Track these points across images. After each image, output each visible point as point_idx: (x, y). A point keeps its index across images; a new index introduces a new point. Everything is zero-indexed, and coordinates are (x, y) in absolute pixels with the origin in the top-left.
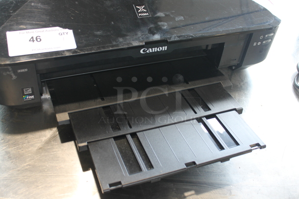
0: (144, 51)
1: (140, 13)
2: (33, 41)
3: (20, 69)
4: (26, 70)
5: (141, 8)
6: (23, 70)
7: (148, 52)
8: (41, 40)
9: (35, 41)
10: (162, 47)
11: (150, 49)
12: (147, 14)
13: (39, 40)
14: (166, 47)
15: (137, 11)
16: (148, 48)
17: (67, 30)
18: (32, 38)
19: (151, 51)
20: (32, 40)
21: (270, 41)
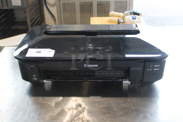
0: (86, 66)
3: (31, 66)
5: (90, 45)
7: (88, 66)
9: (38, 53)
10: (95, 65)
11: (89, 65)
14: (97, 65)
21: (159, 69)
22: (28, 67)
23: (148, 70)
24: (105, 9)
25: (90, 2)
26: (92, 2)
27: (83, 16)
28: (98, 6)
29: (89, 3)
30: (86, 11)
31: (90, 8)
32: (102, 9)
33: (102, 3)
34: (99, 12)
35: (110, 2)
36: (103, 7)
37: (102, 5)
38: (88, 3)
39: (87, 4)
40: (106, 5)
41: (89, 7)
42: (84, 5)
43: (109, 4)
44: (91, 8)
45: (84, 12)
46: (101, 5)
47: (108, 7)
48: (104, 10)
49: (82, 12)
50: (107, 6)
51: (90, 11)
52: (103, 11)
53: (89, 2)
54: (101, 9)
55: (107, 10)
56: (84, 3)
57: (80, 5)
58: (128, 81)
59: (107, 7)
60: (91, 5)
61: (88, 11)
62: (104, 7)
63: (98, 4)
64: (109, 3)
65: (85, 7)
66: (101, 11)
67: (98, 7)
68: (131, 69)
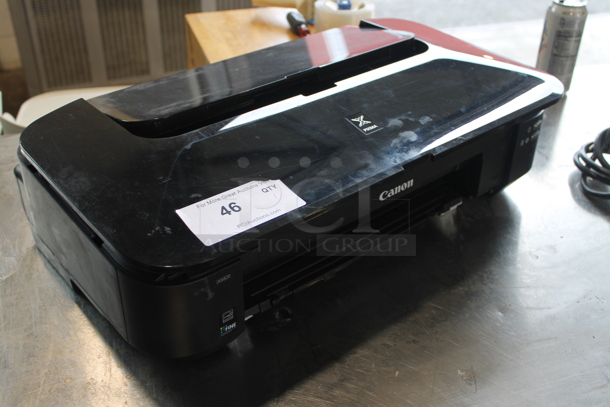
0: (384, 196)
1: (364, 127)
2: (229, 213)
3: (219, 278)
4: (229, 276)
5: (361, 120)
6: (225, 278)
7: (389, 196)
8: (240, 209)
11: (392, 190)
12: (375, 126)
13: (236, 209)
14: (412, 181)
15: (358, 126)
16: (389, 189)
19: (393, 194)
20: (225, 211)
22: (209, 291)
68: (485, 157)
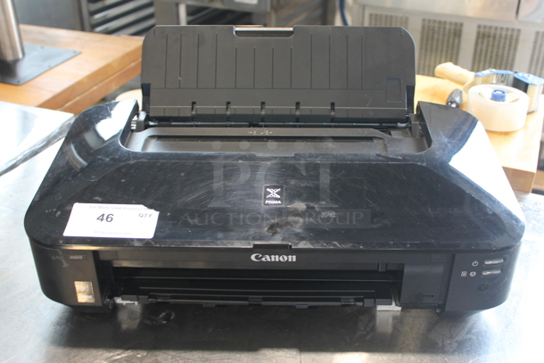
0: (256, 257)
1: (270, 199)
3: (72, 255)
4: (80, 257)
5: (273, 193)
6: (77, 257)
7: (263, 259)
9: (104, 221)
10: (287, 255)
11: (268, 256)
13: (109, 219)
14: (294, 257)
15: (265, 195)
16: (264, 255)
17: (153, 211)
18: (103, 215)
19: (269, 260)
20: (101, 218)
21: (499, 272)
23: (464, 274)
24: (500, 53)
25: (456, 24)
26: (461, 25)
27: (427, 63)
28: (480, 41)
29: (453, 27)
30: (439, 50)
31: (451, 41)
32: (489, 51)
33: (493, 32)
34: (477, 58)
35: (519, 31)
36: (493, 46)
37: (491, 39)
38: (448, 26)
39: (445, 29)
40: (506, 38)
41: (449, 37)
42: (434, 30)
43: (514, 37)
44: (456, 41)
45: (431, 50)
46: (489, 37)
47: (512, 47)
48: (497, 55)
49: (426, 50)
50: (508, 42)
51: (450, 52)
52: (491, 57)
53: (451, 23)
54: (487, 51)
55: (505, 55)
56: (437, 25)
57: (423, 27)
58: (394, 303)
59: (507, 47)
60: (457, 32)
61: (445, 48)
62: (498, 47)
63: (478, 33)
64: (515, 34)
65: (436, 36)
66: (486, 56)
67: (477, 43)
68: (407, 270)
